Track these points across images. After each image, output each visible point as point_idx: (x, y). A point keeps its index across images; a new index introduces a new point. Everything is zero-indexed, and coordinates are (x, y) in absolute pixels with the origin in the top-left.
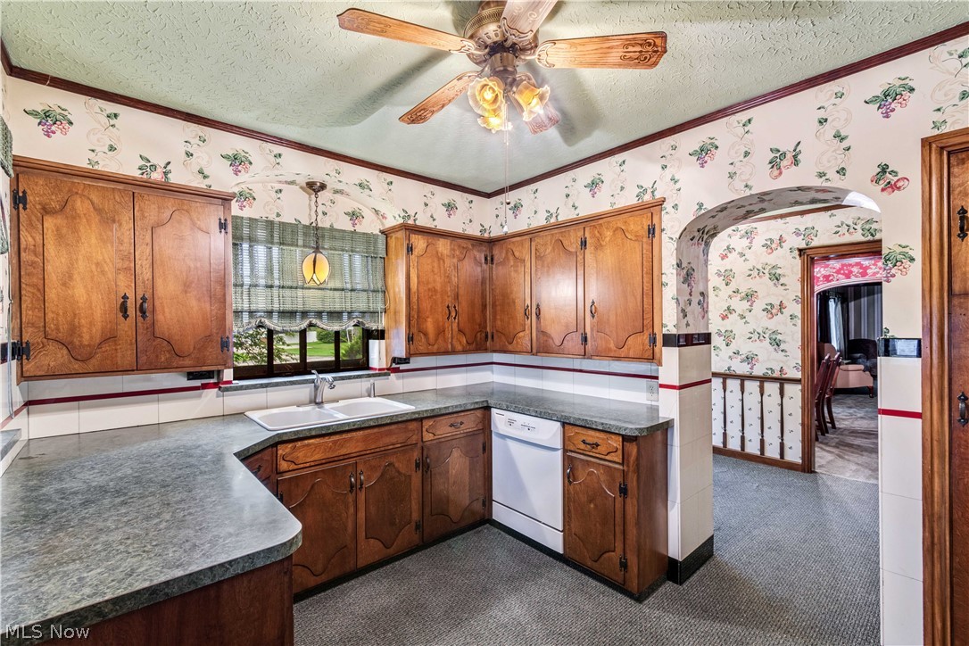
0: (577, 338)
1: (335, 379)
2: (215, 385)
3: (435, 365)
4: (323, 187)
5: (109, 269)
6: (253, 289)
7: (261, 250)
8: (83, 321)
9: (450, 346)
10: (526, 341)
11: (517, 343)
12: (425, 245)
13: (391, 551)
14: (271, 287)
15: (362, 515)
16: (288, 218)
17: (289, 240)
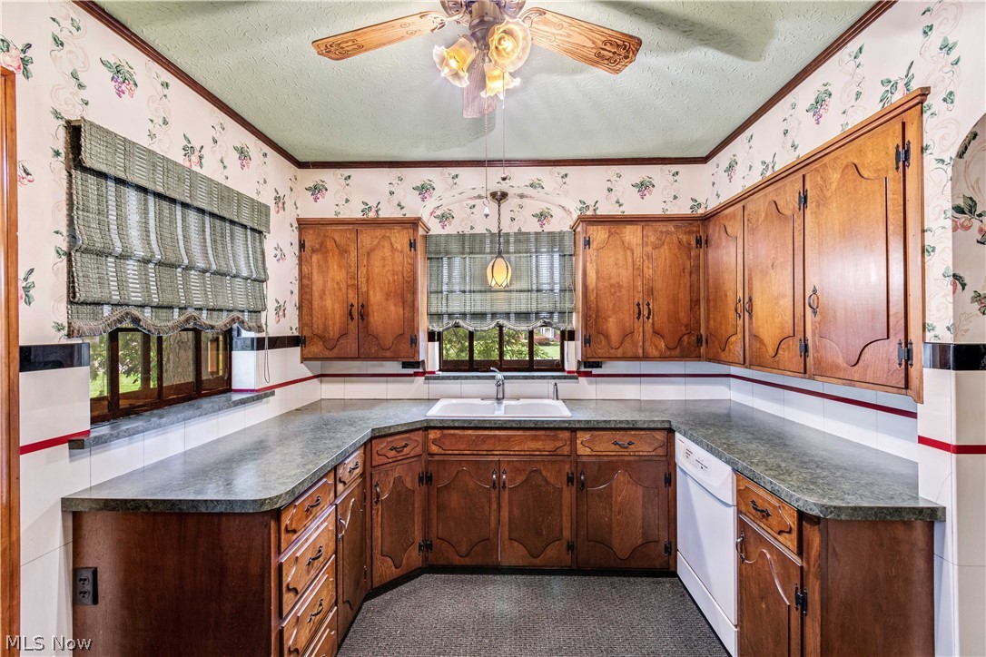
0: (795, 346)
1: (506, 378)
2: (423, 374)
3: (638, 373)
4: (504, 195)
5: (343, 286)
6: (450, 295)
7: (457, 261)
8: (330, 323)
9: (641, 351)
10: (738, 349)
11: (729, 350)
12: (607, 236)
13: (538, 562)
14: (464, 292)
15: (505, 514)
16: (479, 230)
17: (477, 250)
